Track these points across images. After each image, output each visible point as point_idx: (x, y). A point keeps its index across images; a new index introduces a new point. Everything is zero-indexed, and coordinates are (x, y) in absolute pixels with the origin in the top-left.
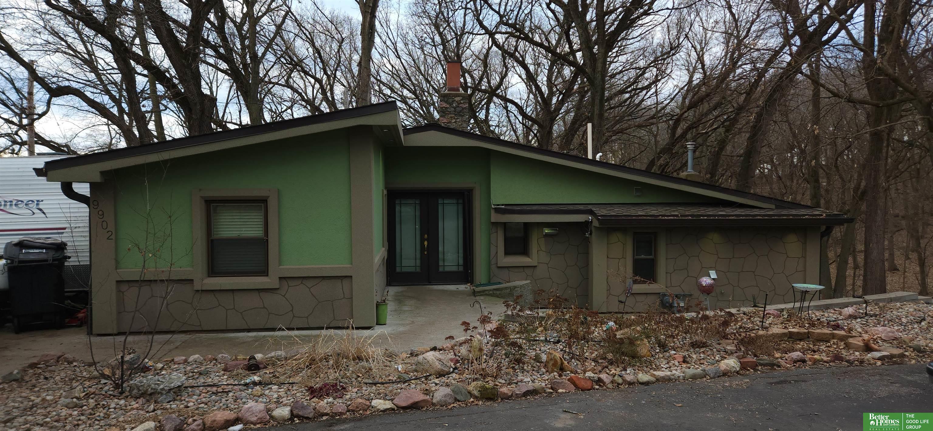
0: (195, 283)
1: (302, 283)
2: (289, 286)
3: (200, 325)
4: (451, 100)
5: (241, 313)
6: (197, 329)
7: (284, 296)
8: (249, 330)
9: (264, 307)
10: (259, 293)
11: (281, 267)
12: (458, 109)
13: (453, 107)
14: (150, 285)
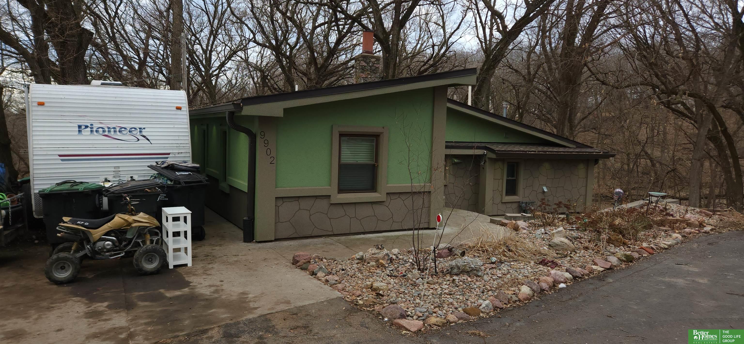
0: (332, 198)
1: (399, 197)
2: (391, 199)
3: (333, 231)
4: (368, 61)
5: (360, 220)
6: (330, 233)
7: (387, 207)
8: (364, 233)
9: (375, 216)
10: (372, 204)
11: (388, 185)
12: (373, 68)
13: (370, 66)
14: (298, 200)
